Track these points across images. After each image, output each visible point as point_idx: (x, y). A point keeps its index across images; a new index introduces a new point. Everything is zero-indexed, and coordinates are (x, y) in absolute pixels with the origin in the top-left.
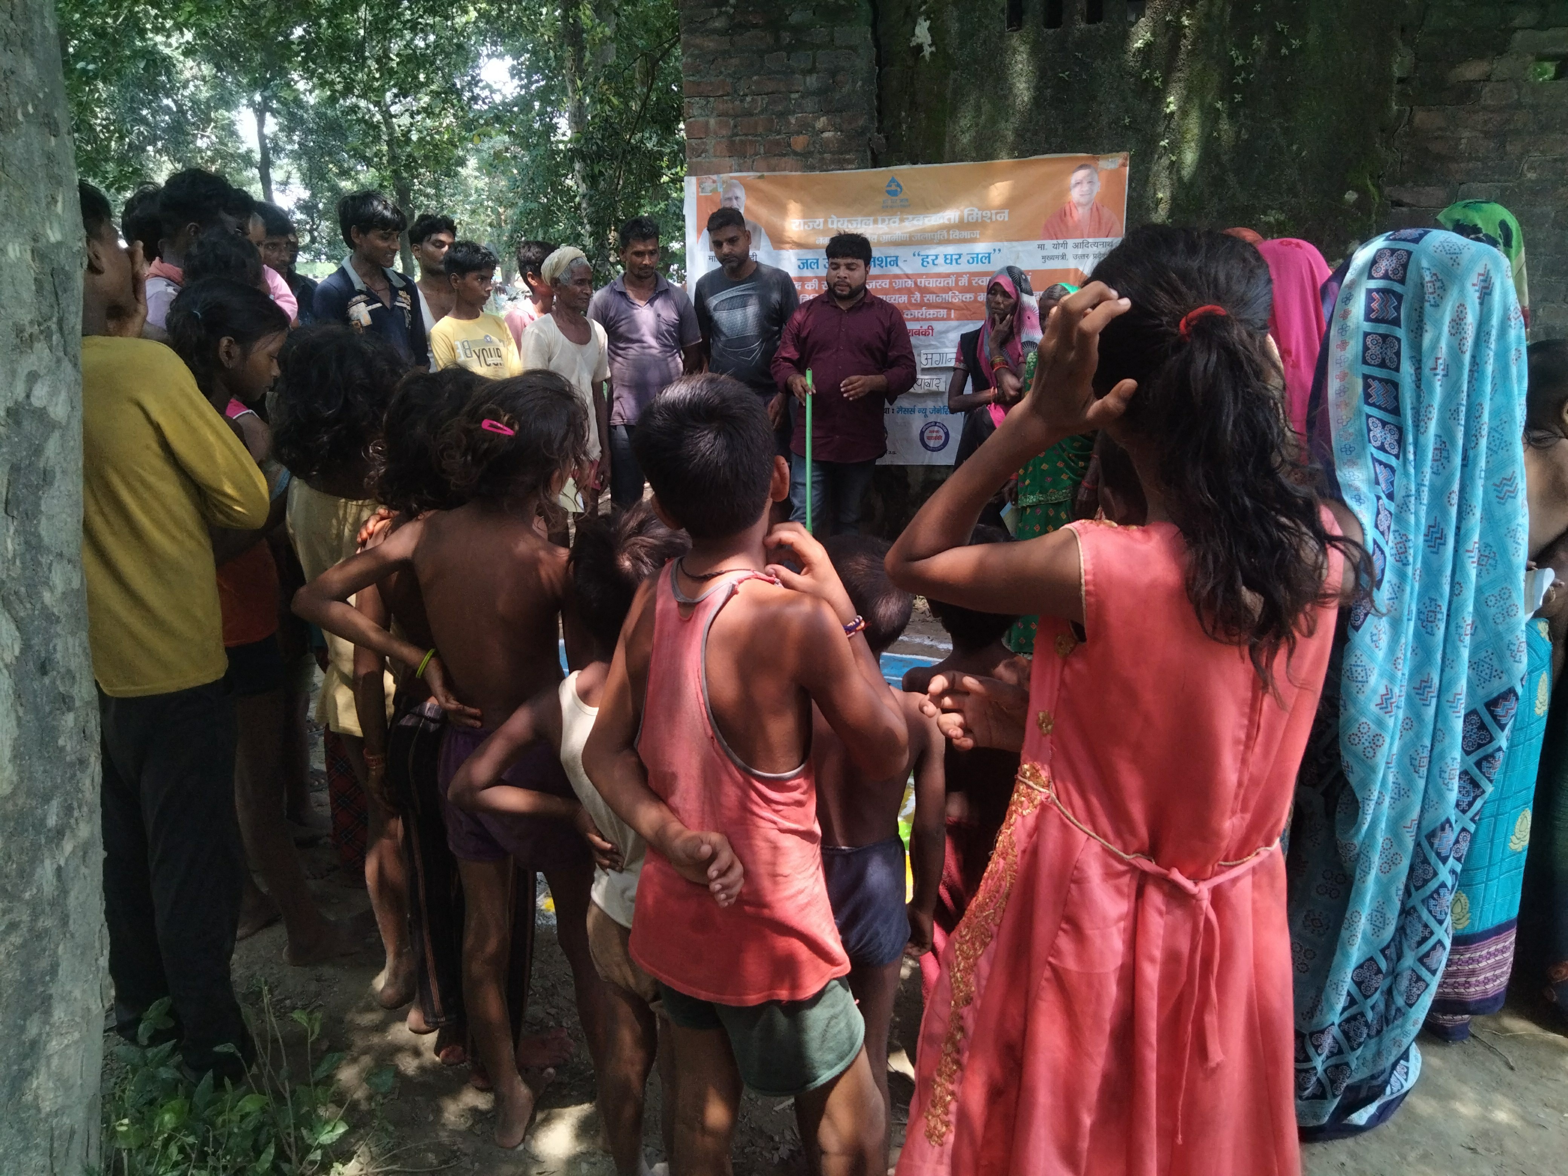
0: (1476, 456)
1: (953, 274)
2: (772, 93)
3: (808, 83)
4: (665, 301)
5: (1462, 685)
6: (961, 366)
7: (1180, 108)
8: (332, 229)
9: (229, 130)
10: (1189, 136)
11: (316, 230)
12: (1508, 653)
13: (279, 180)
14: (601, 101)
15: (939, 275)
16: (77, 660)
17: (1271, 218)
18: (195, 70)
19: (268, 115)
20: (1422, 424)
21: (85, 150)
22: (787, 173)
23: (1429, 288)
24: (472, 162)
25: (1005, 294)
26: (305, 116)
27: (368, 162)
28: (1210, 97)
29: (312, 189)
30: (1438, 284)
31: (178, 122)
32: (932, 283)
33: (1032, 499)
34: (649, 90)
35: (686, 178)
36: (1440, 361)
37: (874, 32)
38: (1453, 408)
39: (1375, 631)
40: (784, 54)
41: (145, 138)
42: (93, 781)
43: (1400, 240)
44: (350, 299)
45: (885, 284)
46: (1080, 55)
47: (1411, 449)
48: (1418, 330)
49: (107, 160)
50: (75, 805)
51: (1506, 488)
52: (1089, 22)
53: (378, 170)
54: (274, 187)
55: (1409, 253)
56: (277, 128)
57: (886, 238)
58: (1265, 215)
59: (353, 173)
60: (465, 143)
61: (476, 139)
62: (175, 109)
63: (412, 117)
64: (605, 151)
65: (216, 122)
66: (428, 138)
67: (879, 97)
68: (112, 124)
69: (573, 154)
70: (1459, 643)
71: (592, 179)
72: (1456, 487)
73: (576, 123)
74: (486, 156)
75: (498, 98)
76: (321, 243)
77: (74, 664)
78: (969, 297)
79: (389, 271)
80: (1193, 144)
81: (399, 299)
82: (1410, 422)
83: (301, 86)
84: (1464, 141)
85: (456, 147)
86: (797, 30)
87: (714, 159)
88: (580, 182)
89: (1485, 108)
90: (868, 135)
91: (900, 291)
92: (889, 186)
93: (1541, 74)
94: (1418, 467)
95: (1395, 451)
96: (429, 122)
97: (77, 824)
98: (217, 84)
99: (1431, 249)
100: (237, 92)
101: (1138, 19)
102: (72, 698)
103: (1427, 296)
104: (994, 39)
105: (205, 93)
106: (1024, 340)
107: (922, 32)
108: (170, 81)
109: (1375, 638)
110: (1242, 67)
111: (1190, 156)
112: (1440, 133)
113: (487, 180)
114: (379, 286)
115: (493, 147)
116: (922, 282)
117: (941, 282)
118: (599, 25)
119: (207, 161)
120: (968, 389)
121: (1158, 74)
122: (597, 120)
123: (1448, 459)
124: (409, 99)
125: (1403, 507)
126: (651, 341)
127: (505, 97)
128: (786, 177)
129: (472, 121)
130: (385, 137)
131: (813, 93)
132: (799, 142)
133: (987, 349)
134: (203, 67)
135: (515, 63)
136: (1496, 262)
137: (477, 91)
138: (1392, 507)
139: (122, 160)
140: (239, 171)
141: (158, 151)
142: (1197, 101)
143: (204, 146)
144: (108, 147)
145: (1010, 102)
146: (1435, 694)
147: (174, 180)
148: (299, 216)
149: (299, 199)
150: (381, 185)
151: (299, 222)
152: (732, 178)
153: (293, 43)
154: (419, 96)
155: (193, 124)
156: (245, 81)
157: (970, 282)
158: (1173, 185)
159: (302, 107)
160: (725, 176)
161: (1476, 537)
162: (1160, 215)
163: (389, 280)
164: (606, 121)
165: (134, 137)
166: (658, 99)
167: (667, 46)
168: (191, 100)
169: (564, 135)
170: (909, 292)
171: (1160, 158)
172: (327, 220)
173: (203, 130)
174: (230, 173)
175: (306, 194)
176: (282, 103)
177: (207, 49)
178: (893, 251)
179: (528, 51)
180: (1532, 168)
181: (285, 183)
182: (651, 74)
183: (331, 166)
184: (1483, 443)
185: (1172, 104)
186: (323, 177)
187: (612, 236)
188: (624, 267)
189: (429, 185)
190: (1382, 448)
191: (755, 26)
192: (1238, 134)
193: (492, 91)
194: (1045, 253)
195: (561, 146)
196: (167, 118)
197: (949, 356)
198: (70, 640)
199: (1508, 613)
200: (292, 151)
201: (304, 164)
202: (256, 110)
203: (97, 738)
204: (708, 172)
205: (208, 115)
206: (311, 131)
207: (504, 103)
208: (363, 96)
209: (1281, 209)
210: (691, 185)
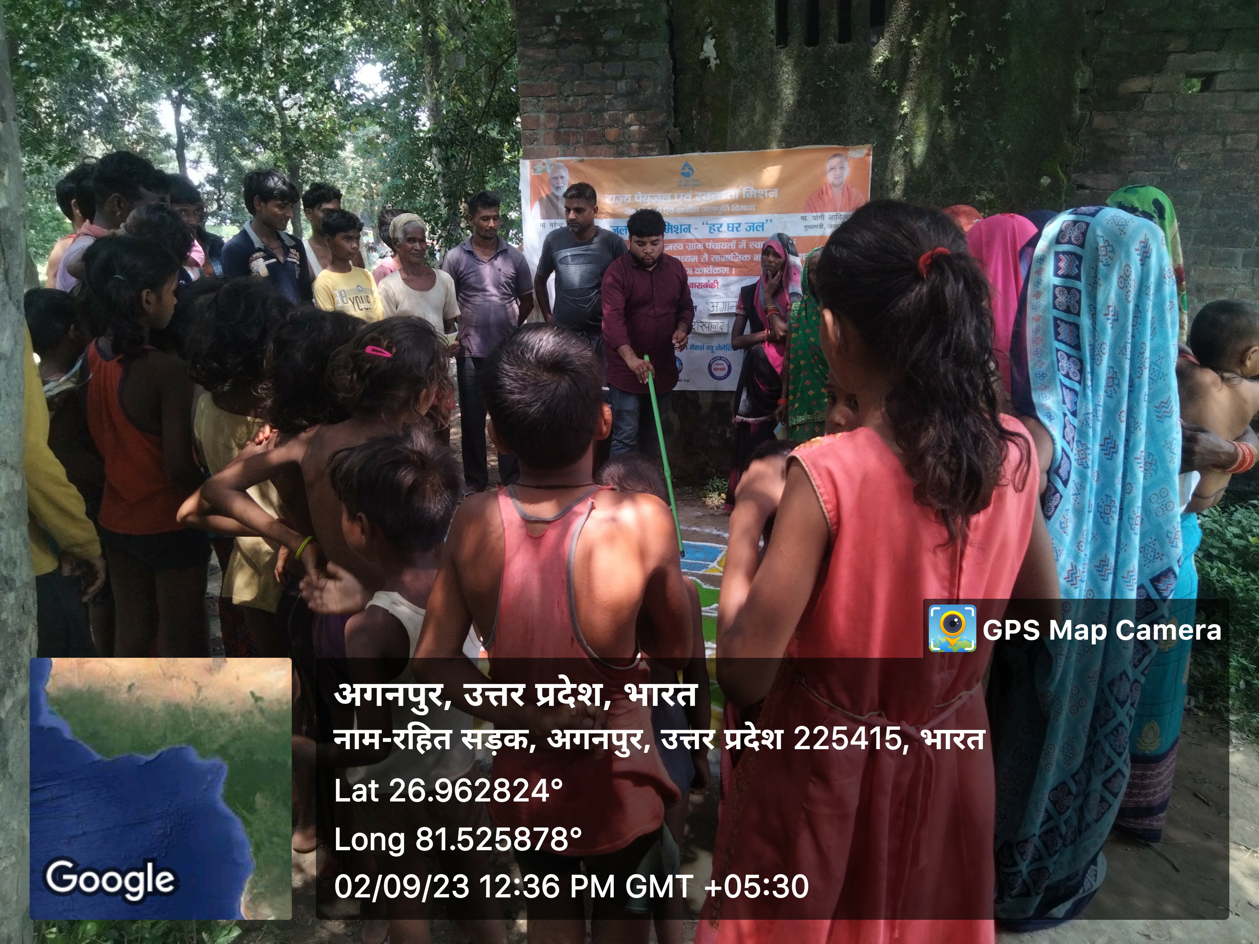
0: (1141, 385)
1: (734, 239)
2: (591, 94)
3: (619, 89)
4: (505, 259)
5: (1135, 564)
6: (742, 312)
7: (912, 110)
8: (235, 199)
9: (152, 119)
10: (919, 132)
11: (222, 199)
12: (1167, 540)
13: (192, 159)
14: (453, 99)
15: (723, 240)
16: (18, 548)
17: (983, 197)
18: (124, 70)
19: (183, 106)
20: (1097, 357)
21: (32, 133)
22: (602, 158)
23: (1102, 252)
24: (350, 146)
25: (777, 255)
26: (214, 108)
27: (265, 145)
28: (935, 102)
29: (219, 167)
30: (1109, 249)
31: (109, 111)
32: (718, 246)
33: (801, 419)
34: (492, 91)
35: (521, 161)
36: (1111, 309)
37: (671, 48)
38: (1122, 345)
39: (1063, 520)
40: (600, 64)
41: (82, 123)
42: (30, 646)
43: (1081, 214)
44: (251, 255)
45: (680, 247)
46: (833, 68)
47: (1089, 376)
48: (1093, 286)
49: (50, 141)
50: (15, 668)
51: (1164, 409)
52: (841, 41)
53: (273, 152)
54: (188, 164)
55: (1088, 224)
56: (191, 117)
57: (681, 210)
58: (979, 195)
59: (253, 154)
60: (344, 131)
61: (353, 128)
62: (106, 101)
63: (300, 109)
64: (457, 139)
65: (140, 112)
66: (314, 127)
67: (675, 99)
68: (55, 112)
69: (432, 142)
70: (1131, 532)
71: (445, 161)
72: (1124, 407)
73: (433, 116)
74: (361, 142)
75: (370, 96)
76: (226, 210)
77: (15, 552)
78: (747, 257)
79: (282, 233)
80: (922, 139)
81: (291, 255)
82: (1088, 355)
83: (210, 82)
84: (1132, 139)
85: (337, 134)
86: (609, 45)
87: (543, 147)
88: (437, 163)
89: (1147, 114)
90: (667, 129)
91: (693, 252)
92: (683, 169)
93: (1189, 89)
94: (1095, 391)
95: (1077, 378)
96: (314, 114)
97: (16, 683)
98: (141, 80)
99: (1105, 222)
100: (159, 88)
101: (878, 40)
102: (13, 580)
103: (1101, 258)
104: (765, 54)
105: (131, 89)
106: (790, 291)
107: (709, 48)
108: (102, 78)
109: (1063, 525)
110: (960, 79)
111: (920, 149)
112: (1113, 133)
113: (361, 160)
114: (275, 245)
115: (367, 135)
116: (710, 245)
117: (725, 246)
118: (452, 38)
119: (133, 143)
120: (747, 330)
121: (894, 83)
122: (450, 114)
123: (1119, 385)
124: (298, 95)
125: (1085, 423)
126: (492, 290)
127: (376, 94)
128: (600, 161)
129: (350, 113)
130: (279, 126)
131: (622, 95)
132: (612, 133)
133: (761, 298)
134: (130, 67)
135: (385, 68)
136: (1154, 234)
137: (353, 90)
138: (1075, 422)
139: (63, 141)
140: (160, 151)
141: (92, 135)
142: (925, 105)
143: (131, 131)
144: (51, 131)
145: (779, 104)
146: (1112, 571)
147: (107, 159)
148: (208, 188)
149: (208, 175)
150: (275, 165)
151: (208, 193)
152: (558, 161)
153: (203, 49)
154: (306, 93)
155: (122, 113)
156: (164, 79)
157: (747, 245)
158: (906, 170)
159: (211, 101)
160: (552, 160)
161: (1142, 447)
162: (897, 194)
163: (282, 240)
164: (458, 115)
165: (72, 123)
166: (499, 98)
167: (506, 56)
168: (120, 94)
169: (424, 125)
170: (699, 253)
171: (896, 149)
172: (231, 191)
173: (130, 118)
174: (152, 154)
175: (214, 171)
176: (195, 98)
177: (133, 53)
178: (686, 221)
179: (395, 59)
180: (1184, 160)
181: (197, 162)
182: (495, 76)
183: (234, 148)
184: (1146, 373)
185: (905, 107)
186: (228, 157)
187: (463, 207)
188: (472, 231)
189: (314, 164)
190: (1067, 376)
191: (576, 42)
192: (957, 130)
193: (366, 90)
194: (806, 223)
195: (422, 135)
196: (100, 108)
197: (731, 304)
198: (12, 533)
199: (1166, 507)
200: (203, 136)
201: (213, 146)
202: (173, 103)
203: (35, 612)
204: (539, 156)
205: (134, 106)
206: (219, 120)
207: (375, 100)
208: (261, 92)
209: (991, 190)
210: (526, 168)
